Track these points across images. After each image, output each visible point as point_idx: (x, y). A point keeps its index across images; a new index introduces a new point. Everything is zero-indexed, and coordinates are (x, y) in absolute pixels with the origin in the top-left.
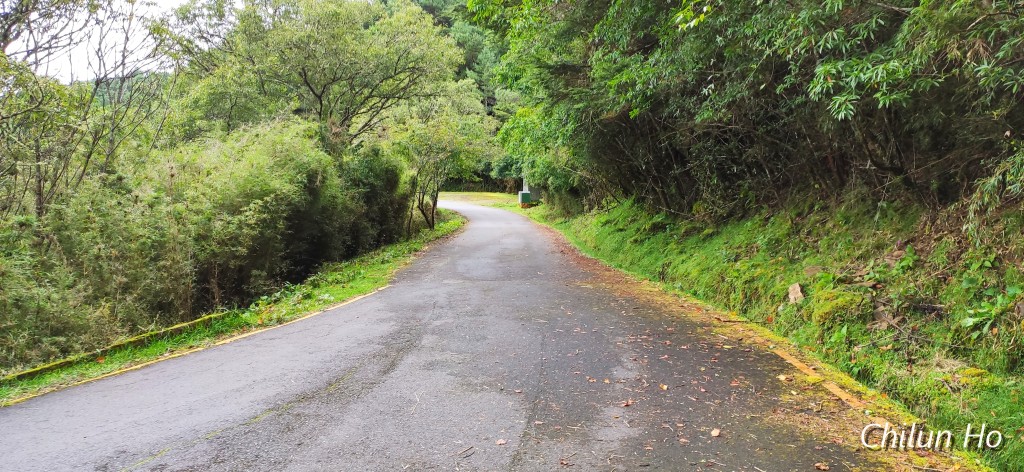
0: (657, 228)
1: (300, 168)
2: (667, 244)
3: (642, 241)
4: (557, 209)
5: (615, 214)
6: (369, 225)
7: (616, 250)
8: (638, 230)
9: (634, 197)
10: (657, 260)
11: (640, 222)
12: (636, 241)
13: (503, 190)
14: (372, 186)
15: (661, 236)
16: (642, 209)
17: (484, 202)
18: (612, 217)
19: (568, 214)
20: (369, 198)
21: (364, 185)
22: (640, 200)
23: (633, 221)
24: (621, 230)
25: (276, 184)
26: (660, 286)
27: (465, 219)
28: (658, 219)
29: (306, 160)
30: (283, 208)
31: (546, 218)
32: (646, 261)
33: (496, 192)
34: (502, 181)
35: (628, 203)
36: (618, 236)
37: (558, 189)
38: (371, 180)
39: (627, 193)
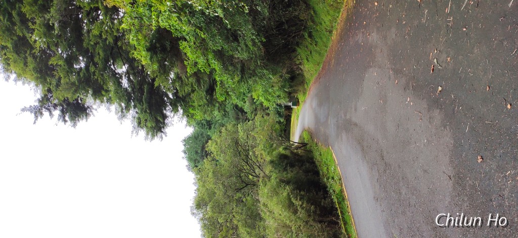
0: (310, 36)
1: (279, 186)
2: (317, 30)
3: (316, 42)
4: (301, 88)
5: (304, 56)
6: (304, 167)
7: (320, 54)
8: (311, 44)
9: (296, 47)
10: (324, 35)
11: (307, 44)
12: (316, 45)
13: (290, 116)
14: (286, 164)
15: (314, 33)
16: (301, 43)
17: (296, 125)
18: (305, 58)
19: (303, 82)
20: (292, 166)
21: (286, 167)
22: (298, 44)
23: (307, 47)
24: (311, 52)
25: (285, 194)
26: (334, 32)
27: (304, 130)
28: (306, 35)
29: (275, 183)
30: (295, 192)
31: (304, 93)
32: (325, 40)
33: (291, 120)
34: (286, 117)
35: (299, 50)
36: (314, 53)
37: (291, 87)
38: (284, 164)
39: (294, 51)
